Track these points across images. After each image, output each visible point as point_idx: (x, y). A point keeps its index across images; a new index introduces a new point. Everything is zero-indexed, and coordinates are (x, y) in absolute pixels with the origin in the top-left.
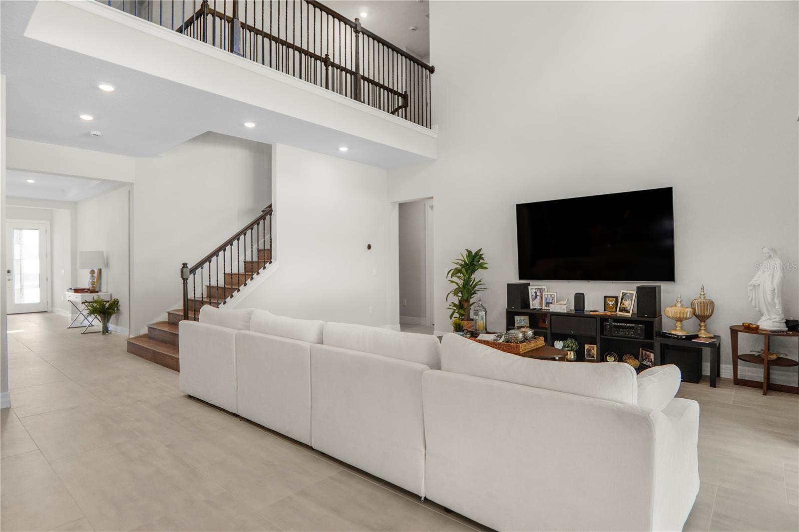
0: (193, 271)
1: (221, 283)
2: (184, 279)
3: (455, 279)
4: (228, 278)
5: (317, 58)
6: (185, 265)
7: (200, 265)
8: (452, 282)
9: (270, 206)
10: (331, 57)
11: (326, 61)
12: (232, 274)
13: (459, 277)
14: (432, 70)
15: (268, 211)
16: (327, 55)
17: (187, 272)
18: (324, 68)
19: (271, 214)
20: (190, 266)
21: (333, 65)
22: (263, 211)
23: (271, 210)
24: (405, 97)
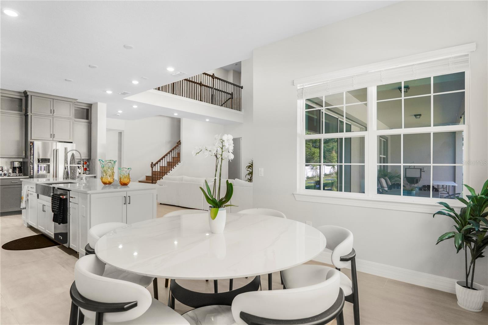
0: (155, 165)
1: (159, 170)
2: (152, 168)
3: (249, 169)
4: (161, 168)
5: (197, 83)
6: (152, 163)
7: (157, 163)
8: (248, 170)
9: (180, 141)
10: (202, 83)
11: (201, 84)
12: (162, 167)
13: (250, 169)
14: (242, 88)
15: (179, 143)
16: (201, 82)
17: (153, 165)
18: (200, 87)
19: (180, 144)
20: (154, 163)
21: (203, 85)
22: (177, 143)
23: (181, 143)
24: (232, 94)
